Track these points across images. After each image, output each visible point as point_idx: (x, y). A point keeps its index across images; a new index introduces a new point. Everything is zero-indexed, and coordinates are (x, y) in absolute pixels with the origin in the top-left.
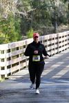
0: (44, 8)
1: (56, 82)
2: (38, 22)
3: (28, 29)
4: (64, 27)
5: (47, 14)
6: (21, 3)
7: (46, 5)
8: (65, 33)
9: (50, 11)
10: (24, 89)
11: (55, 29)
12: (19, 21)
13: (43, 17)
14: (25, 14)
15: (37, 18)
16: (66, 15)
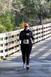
0: (32, 6)
1: (42, 62)
2: (28, 16)
3: (21, 22)
4: (48, 20)
5: (35, 11)
6: (15, 2)
7: (34, 4)
8: (48, 25)
9: (37, 8)
10: (18, 67)
11: (41, 22)
12: (14, 15)
13: (32, 13)
14: (18, 10)
15: (27, 14)
16: (49, 11)
